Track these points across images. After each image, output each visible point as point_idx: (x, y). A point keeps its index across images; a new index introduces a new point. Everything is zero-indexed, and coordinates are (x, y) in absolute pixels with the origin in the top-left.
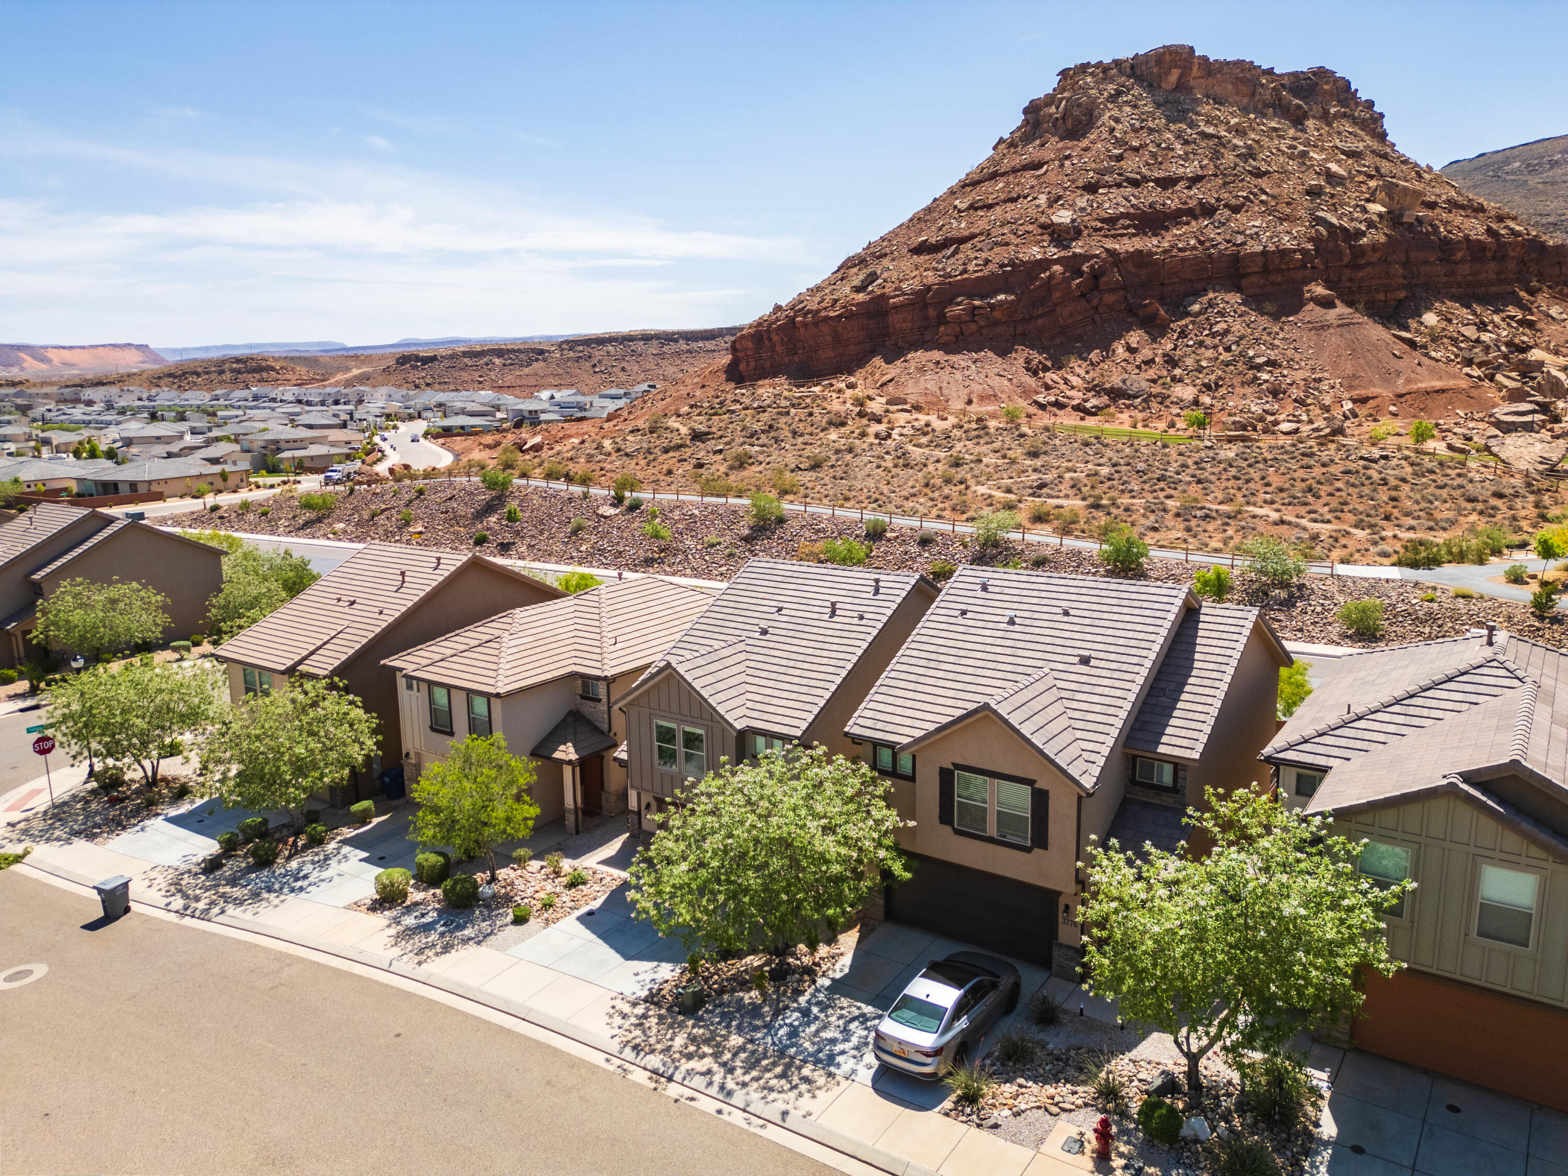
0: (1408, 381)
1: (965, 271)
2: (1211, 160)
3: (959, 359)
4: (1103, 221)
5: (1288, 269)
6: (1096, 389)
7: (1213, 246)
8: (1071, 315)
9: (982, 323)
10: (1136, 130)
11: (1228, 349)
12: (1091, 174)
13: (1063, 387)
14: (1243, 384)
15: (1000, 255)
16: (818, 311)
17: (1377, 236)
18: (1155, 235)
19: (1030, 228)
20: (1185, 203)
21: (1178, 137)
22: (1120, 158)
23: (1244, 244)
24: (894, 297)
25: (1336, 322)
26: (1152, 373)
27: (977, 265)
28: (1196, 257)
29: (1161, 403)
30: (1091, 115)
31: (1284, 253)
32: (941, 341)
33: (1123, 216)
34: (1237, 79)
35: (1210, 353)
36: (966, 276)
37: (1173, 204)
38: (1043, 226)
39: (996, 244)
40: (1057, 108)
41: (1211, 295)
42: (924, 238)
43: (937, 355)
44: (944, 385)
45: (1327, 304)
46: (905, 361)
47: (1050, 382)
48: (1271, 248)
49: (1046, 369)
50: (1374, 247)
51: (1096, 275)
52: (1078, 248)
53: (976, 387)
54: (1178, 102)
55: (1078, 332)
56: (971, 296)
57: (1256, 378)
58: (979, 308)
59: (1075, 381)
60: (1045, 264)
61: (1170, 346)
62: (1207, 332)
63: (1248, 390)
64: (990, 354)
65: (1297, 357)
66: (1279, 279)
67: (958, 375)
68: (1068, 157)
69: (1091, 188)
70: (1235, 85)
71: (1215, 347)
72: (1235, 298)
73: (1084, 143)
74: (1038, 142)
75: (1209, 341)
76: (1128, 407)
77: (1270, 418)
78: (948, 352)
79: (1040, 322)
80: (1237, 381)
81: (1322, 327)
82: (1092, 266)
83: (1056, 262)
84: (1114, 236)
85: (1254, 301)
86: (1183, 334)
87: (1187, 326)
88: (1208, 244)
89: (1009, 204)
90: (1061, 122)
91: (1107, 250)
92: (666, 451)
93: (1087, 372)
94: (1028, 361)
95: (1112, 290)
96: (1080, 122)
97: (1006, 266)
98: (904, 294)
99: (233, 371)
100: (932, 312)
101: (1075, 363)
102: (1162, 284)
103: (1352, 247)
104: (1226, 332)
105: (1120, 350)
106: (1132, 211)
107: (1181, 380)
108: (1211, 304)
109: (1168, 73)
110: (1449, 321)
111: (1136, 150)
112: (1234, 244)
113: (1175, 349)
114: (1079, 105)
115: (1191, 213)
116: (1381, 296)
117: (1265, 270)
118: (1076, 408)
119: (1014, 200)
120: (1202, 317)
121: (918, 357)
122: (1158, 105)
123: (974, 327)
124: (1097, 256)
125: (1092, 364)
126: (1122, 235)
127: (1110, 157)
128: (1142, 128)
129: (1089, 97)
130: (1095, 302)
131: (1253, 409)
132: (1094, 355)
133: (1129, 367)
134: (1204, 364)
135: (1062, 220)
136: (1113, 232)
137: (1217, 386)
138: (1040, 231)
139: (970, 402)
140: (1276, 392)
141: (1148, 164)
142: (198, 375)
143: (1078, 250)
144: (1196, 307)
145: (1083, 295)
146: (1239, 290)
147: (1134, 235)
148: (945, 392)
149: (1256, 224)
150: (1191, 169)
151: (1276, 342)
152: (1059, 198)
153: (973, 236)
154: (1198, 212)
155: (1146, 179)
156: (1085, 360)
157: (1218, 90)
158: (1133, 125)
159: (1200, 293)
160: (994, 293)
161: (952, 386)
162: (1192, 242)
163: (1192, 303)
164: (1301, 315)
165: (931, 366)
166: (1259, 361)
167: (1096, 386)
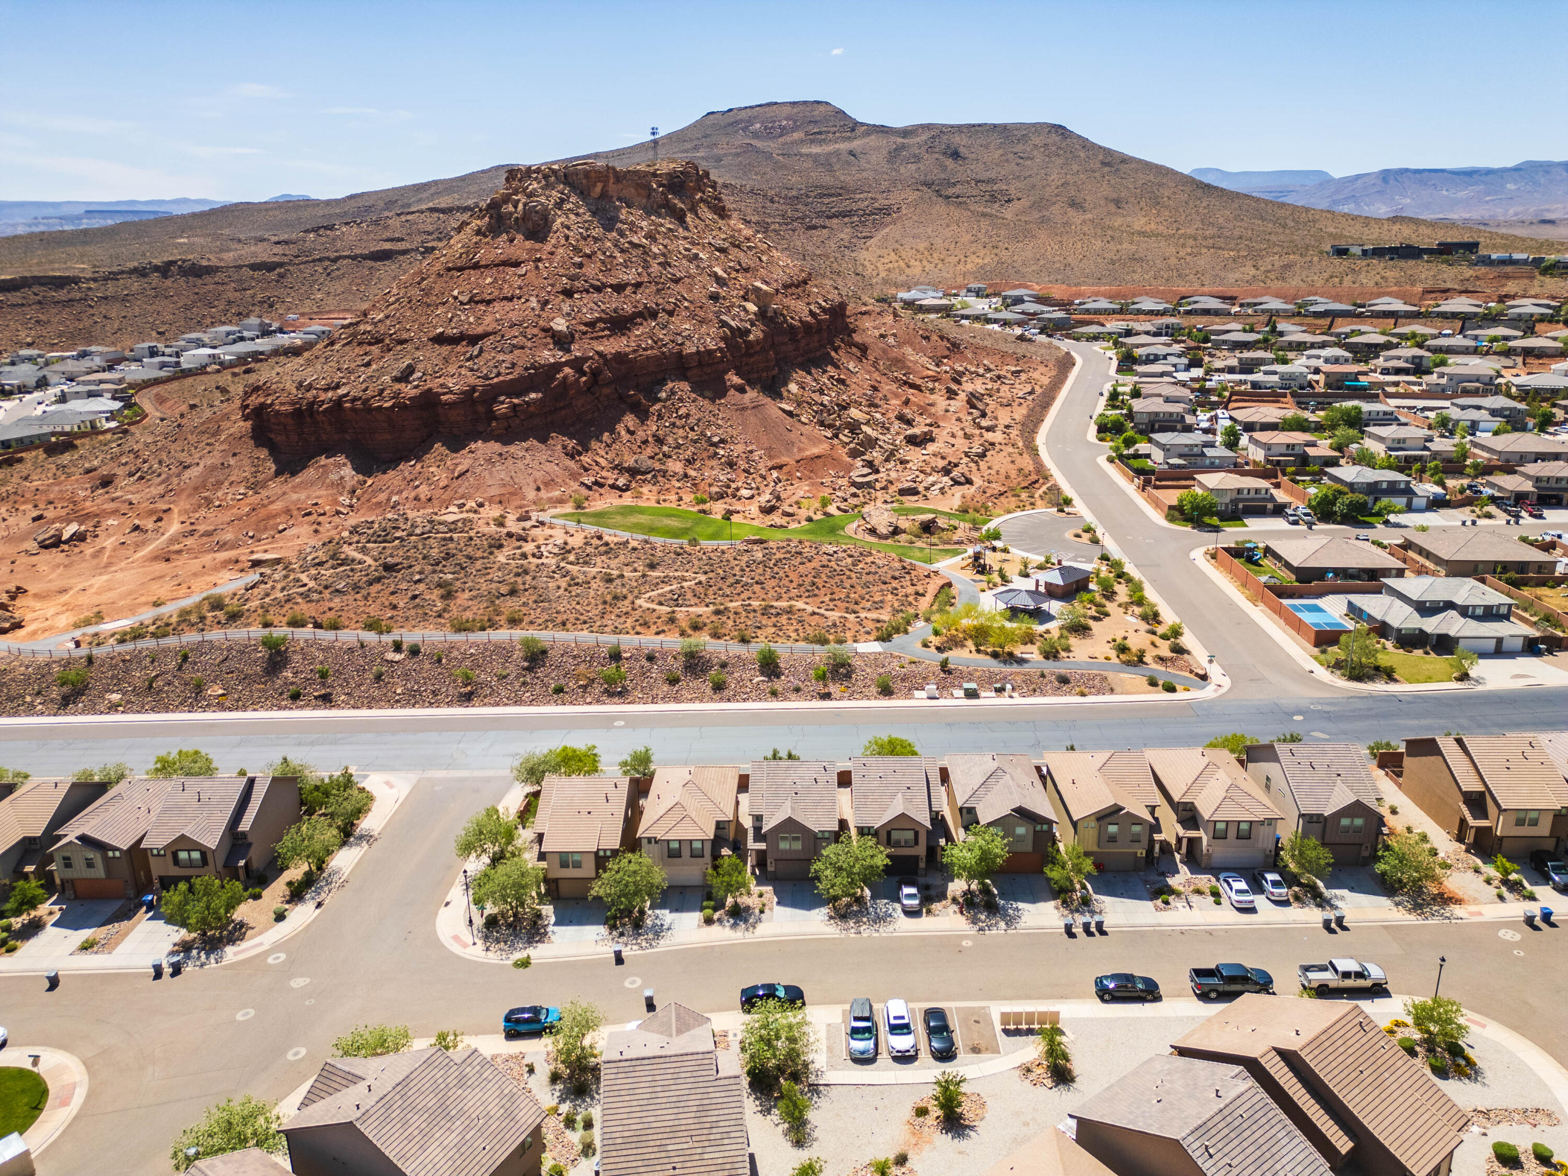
0: (800, 450)
1: (499, 374)
2: (643, 268)
3: (515, 449)
4: (586, 324)
5: (714, 364)
6: (619, 468)
7: (665, 345)
8: (584, 405)
9: (523, 417)
11: (692, 429)
12: (565, 280)
13: (597, 468)
14: (709, 457)
15: (522, 359)
16: (368, 400)
17: (756, 334)
18: (623, 335)
19: (535, 331)
20: (636, 307)
21: (616, 246)
22: (580, 266)
23: (682, 344)
24: (444, 394)
25: (751, 405)
26: (649, 451)
27: (506, 368)
28: (656, 355)
29: (664, 477)
30: (546, 220)
31: (710, 353)
32: (496, 433)
33: (598, 320)
34: (637, 184)
35: (681, 432)
36: (501, 378)
37: (628, 309)
38: (545, 330)
39: (514, 346)
40: (516, 207)
41: (670, 385)
42: (440, 330)
43: (495, 447)
44: (513, 474)
45: (741, 390)
46: (471, 451)
47: (586, 465)
48: (701, 349)
49: (580, 454)
50: (758, 341)
51: (595, 373)
52: (577, 351)
53: (538, 475)
54: (605, 210)
55: (589, 417)
56: (509, 396)
57: (716, 454)
58: (519, 405)
59: (603, 462)
60: (557, 367)
61: (655, 428)
62: (675, 415)
63: (714, 463)
64: (535, 442)
65: (735, 433)
66: (710, 372)
67: (520, 464)
68: (540, 260)
69: (568, 293)
70: (636, 189)
71: (683, 427)
72: (685, 386)
73: (548, 247)
74: (505, 236)
75: (678, 423)
76: (644, 481)
78: (506, 443)
79: (563, 412)
80: (705, 455)
81: (743, 408)
82: (590, 367)
83: (566, 364)
84: (597, 338)
85: (699, 388)
86: (660, 417)
87: (661, 410)
88: (660, 343)
89: (505, 302)
90: (520, 221)
91: (597, 352)
92: (371, 583)
93: (607, 453)
94: (564, 447)
95: (607, 385)
96: (538, 226)
97: (529, 369)
98: (451, 392)
100: (481, 409)
101: (594, 444)
102: (639, 375)
103: (745, 341)
104: (687, 416)
105: (623, 433)
106: (603, 316)
107: (670, 457)
108: (673, 392)
109: (595, 185)
110: (804, 388)
111: (589, 256)
112: (677, 344)
113: (658, 430)
114: (537, 212)
115: (640, 314)
116: (765, 374)
117: (700, 364)
118: (613, 487)
119: (510, 299)
120: (669, 403)
121: (482, 447)
122: (594, 214)
123: (518, 421)
124: (591, 358)
125: (608, 445)
126: (602, 337)
127: (573, 264)
128: (588, 236)
129: (542, 204)
130: (597, 394)
132: (606, 436)
133: (635, 448)
134: (680, 441)
135: (560, 328)
136: (595, 335)
137: (694, 460)
138: (544, 333)
139: (538, 489)
140: (731, 465)
141: (601, 271)
143: (577, 354)
144: (663, 395)
145: (589, 389)
146: (685, 378)
147: (610, 336)
148: (517, 480)
149: (687, 327)
150: (631, 276)
151: (720, 422)
152: (546, 302)
153: (487, 335)
154: (646, 314)
155: (604, 286)
156: (601, 442)
157: (625, 193)
158: (581, 234)
159: (662, 382)
160: (526, 392)
161: (519, 474)
162: (650, 342)
163: (660, 391)
164: (728, 398)
165: (496, 458)
166: (716, 439)
167: (617, 465)
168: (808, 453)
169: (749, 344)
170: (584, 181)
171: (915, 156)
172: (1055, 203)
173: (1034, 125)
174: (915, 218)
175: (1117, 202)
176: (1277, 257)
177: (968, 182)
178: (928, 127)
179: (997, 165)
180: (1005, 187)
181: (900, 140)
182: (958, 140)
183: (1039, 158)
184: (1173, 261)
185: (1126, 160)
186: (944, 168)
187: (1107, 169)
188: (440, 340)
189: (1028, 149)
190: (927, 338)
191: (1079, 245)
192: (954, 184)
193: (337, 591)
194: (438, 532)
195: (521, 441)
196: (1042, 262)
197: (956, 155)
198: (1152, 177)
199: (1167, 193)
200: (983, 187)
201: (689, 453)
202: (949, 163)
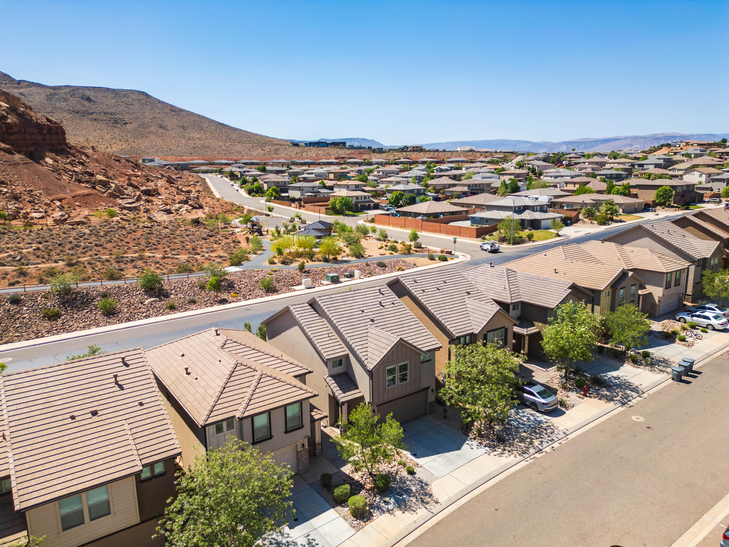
45: (10, 152)
110: (57, 162)
116: (26, 148)
168: (78, 193)
169: (9, 126)
171: (64, 98)
172: (151, 126)
173: (130, 90)
174: (74, 126)
175: (183, 127)
176: (270, 146)
177: (100, 113)
178: (68, 86)
179: (114, 106)
180: (121, 117)
181: (51, 91)
182: (88, 93)
183: (137, 105)
184: (224, 147)
185: (181, 110)
186: (84, 106)
187: (174, 113)
189: (130, 101)
190: (118, 161)
191: (174, 141)
192: (92, 114)
196: (156, 148)
197: (89, 99)
198: (197, 119)
199: (205, 126)
200: (109, 116)
202: (86, 103)
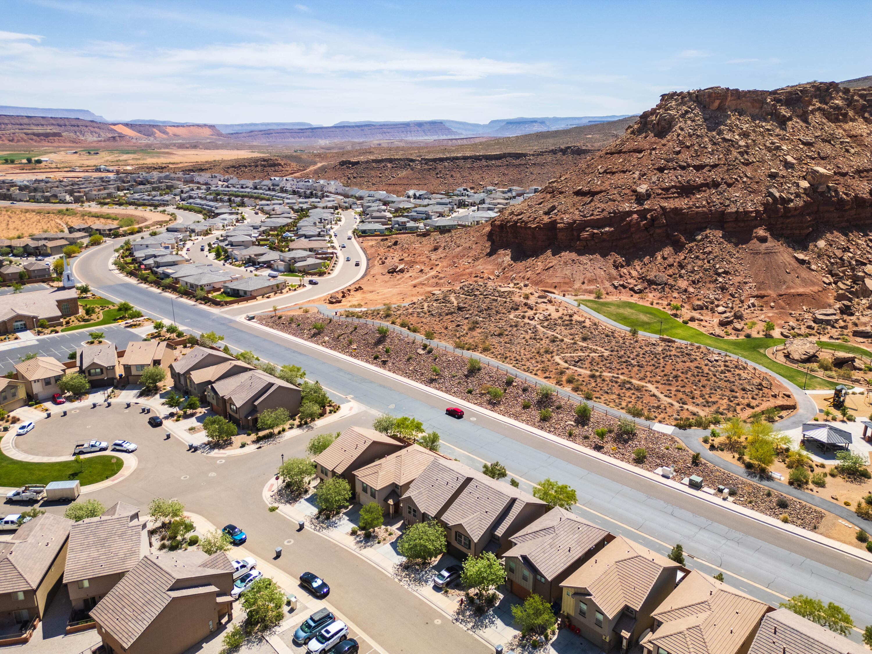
0: (788, 287)
1: (592, 215)
2: (724, 155)
3: (584, 259)
4: (663, 189)
5: (748, 220)
6: (642, 279)
7: (714, 206)
8: (640, 238)
9: (597, 241)
10: (690, 136)
11: (708, 262)
12: (663, 161)
13: (628, 277)
14: (710, 282)
15: (610, 207)
16: (528, 222)
17: (799, 203)
18: (687, 197)
19: (627, 191)
20: (706, 180)
21: (711, 140)
22: (678, 153)
23: (728, 206)
24: (560, 223)
25: (763, 251)
26: (670, 272)
27: (598, 212)
28: (704, 212)
29: (670, 289)
30: (671, 124)
31: (747, 213)
32: (578, 248)
33: (673, 187)
34: (754, 100)
35: (700, 263)
36: (592, 217)
37: (699, 181)
38: (633, 191)
39: (610, 199)
40: (656, 117)
41: (708, 231)
42: (580, 188)
43: (574, 255)
44: (574, 272)
46: (560, 257)
47: (622, 274)
48: (741, 210)
49: (622, 266)
50: (796, 209)
51: (653, 219)
52: (647, 205)
53: (588, 275)
54: (717, 117)
55: (642, 246)
56: (593, 228)
57: (717, 280)
58: (597, 234)
59: (634, 273)
60: (630, 213)
61: (683, 257)
62: (701, 251)
63: (712, 286)
64: (598, 256)
65: (740, 269)
66: (743, 225)
67: (581, 268)
68: (654, 149)
69: (661, 170)
70: (752, 103)
71: (704, 259)
72: (719, 233)
73: (664, 141)
74: (644, 135)
75: (701, 256)
76: (655, 290)
77: (716, 303)
78: (579, 255)
79: (624, 241)
80: (708, 280)
81: (757, 253)
82: (652, 215)
83: (636, 212)
84: (666, 198)
85: (727, 237)
86: (690, 251)
87: (693, 247)
88: (711, 204)
89: (622, 174)
90: (656, 126)
91: (662, 207)
92: (447, 314)
93: (641, 269)
94: (615, 262)
95: (660, 227)
96: (665, 128)
97: (611, 213)
98: (563, 223)
99: (262, 165)
100: (575, 234)
101: (636, 262)
102: (686, 223)
103: (785, 208)
104: (710, 252)
105: (659, 258)
106: (678, 184)
107: (682, 277)
108: (707, 236)
109: (713, 102)
110: (831, 245)
111: (688, 147)
112: (724, 206)
113: (685, 259)
114: (665, 120)
115: (707, 185)
117: (736, 220)
118: (632, 289)
119: (624, 172)
120: (701, 243)
121: (566, 255)
122: (705, 120)
123: (593, 243)
124: (655, 210)
125: (645, 264)
126: (670, 198)
127: (674, 152)
128: (694, 134)
129: (672, 115)
130: (651, 233)
131: (711, 296)
132: (646, 259)
133: (661, 268)
134: (696, 269)
135: (641, 190)
136: (666, 196)
137: (698, 281)
138: (632, 193)
139: (583, 283)
140: (723, 289)
141: (692, 156)
142: (246, 167)
143: (646, 207)
144: (699, 237)
145: (646, 229)
146: (722, 228)
147: (676, 197)
148: (574, 276)
149: (737, 195)
150: (712, 160)
151: (733, 260)
152: (645, 174)
153: (601, 192)
154: (711, 185)
155: (689, 166)
156: (642, 261)
157: (743, 105)
158: (689, 133)
159: (703, 229)
160: (604, 227)
161: (578, 273)
162: (704, 203)
163: (698, 235)
164: (749, 245)
165: (570, 261)
166: (721, 271)
167: (643, 277)
168: (792, 291)
169: (787, 210)
170: (707, 100)
188: (579, 193)
193: (432, 314)
194: (494, 296)
195: (589, 254)
201: (697, 277)
